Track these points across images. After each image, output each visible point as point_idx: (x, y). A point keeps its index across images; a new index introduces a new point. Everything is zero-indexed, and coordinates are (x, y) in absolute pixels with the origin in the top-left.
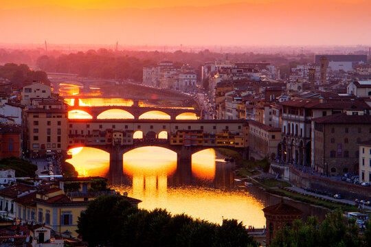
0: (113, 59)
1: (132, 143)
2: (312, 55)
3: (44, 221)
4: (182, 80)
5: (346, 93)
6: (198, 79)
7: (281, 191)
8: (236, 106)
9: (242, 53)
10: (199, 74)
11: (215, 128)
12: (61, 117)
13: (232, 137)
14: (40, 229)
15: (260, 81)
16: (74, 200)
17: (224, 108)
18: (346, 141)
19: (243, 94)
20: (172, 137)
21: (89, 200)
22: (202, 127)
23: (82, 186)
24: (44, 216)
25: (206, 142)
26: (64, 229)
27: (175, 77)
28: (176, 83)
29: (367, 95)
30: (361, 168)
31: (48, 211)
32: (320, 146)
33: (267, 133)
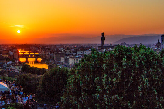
1: (29, 57)
2: (54, 45)
5: (59, 50)
7: (50, 63)
9: (45, 44)
10: (38, 47)
11: (41, 55)
12: (18, 54)
15: (47, 48)
17: (42, 52)
18: (59, 56)
19: (45, 50)
20: (35, 56)
23: (22, 63)
25: (39, 57)
26: (19, 69)
28: (35, 49)
29: (62, 50)
30: (61, 60)
31: (17, 67)
32: (55, 57)
33: (48, 56)
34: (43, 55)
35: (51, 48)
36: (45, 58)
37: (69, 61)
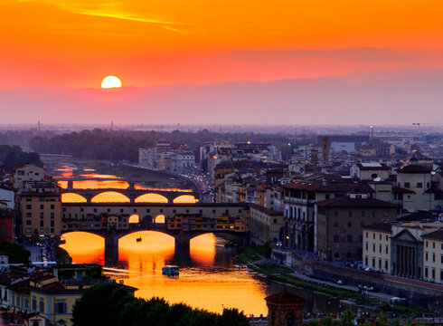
0: (108, 139)
1: (127, 228)
2: (314, 136)
3: (38, 310)
4: (180, 161)
5: (349, 175)
6: (197, 160)
7: (283, 277)
8: (236, 188)
9: (242, 132)
10: (197, 154)
11: (214, 211)
12: (54, 200)
13: (232, 221)
14: (34, 318)
15: (261, 163)
16: (68, 288)
17: (223, 190)
18: (350, 225)
19: (244, 176)
20: (169, 221)
21: (84, 287)
22: (201, 211)
23: (76, 273)
24: (38, 304)
25: (205, 226)
26: (59, 317)
27: (173, 158)
28: (173, 164)
29: (370, 178)
30: (365, 253)
31: (41, 299)
32: (323, 230)
33: (269, 217)
34: (234, 212)
35: (294, 159)
36: (246, 235)
37: (428, 264)
